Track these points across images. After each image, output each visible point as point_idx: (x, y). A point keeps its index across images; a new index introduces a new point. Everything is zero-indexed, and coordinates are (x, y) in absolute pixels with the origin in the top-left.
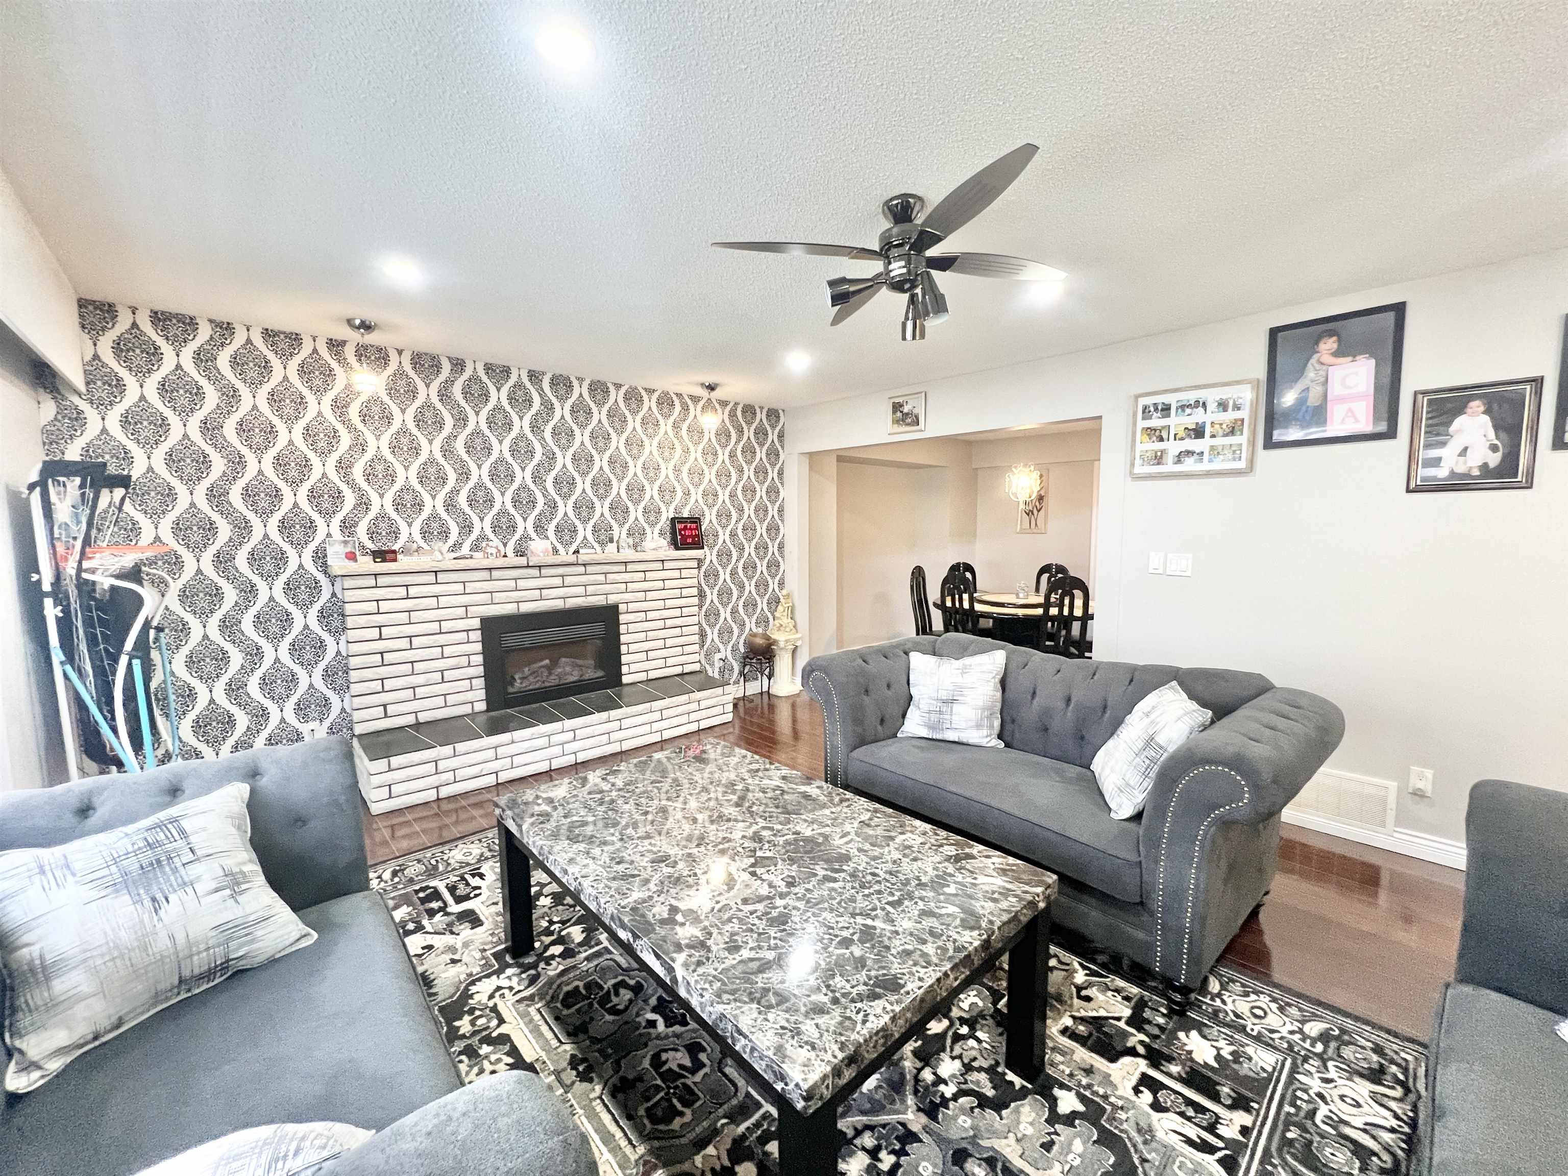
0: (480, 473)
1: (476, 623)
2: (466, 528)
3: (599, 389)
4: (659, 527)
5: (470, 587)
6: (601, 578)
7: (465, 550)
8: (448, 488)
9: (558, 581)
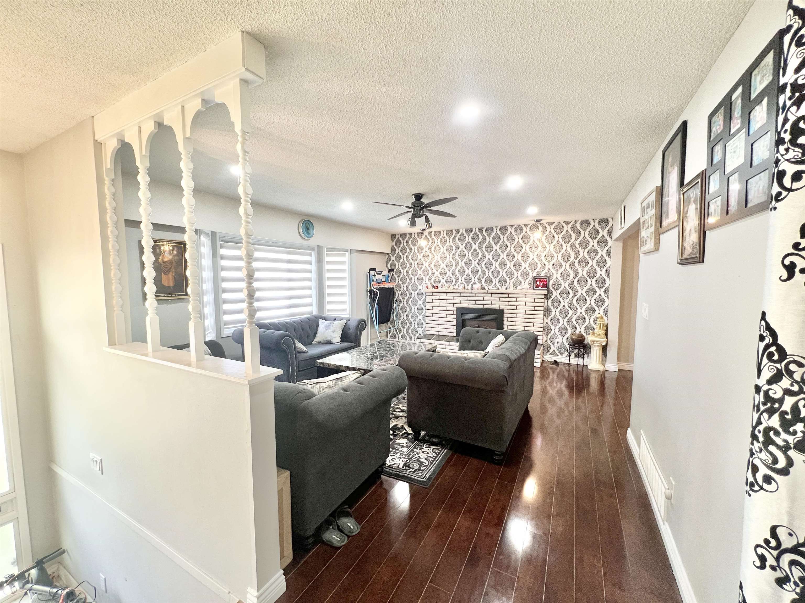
0: (462, 263)
1: (455, 309)
2: (457, 280)
3: (504, 229)
4: (528, 280)
5: (455, 298)
6: (498, 299)
7: (456, 287)
8: (453, 268)
9: (482, 299)
